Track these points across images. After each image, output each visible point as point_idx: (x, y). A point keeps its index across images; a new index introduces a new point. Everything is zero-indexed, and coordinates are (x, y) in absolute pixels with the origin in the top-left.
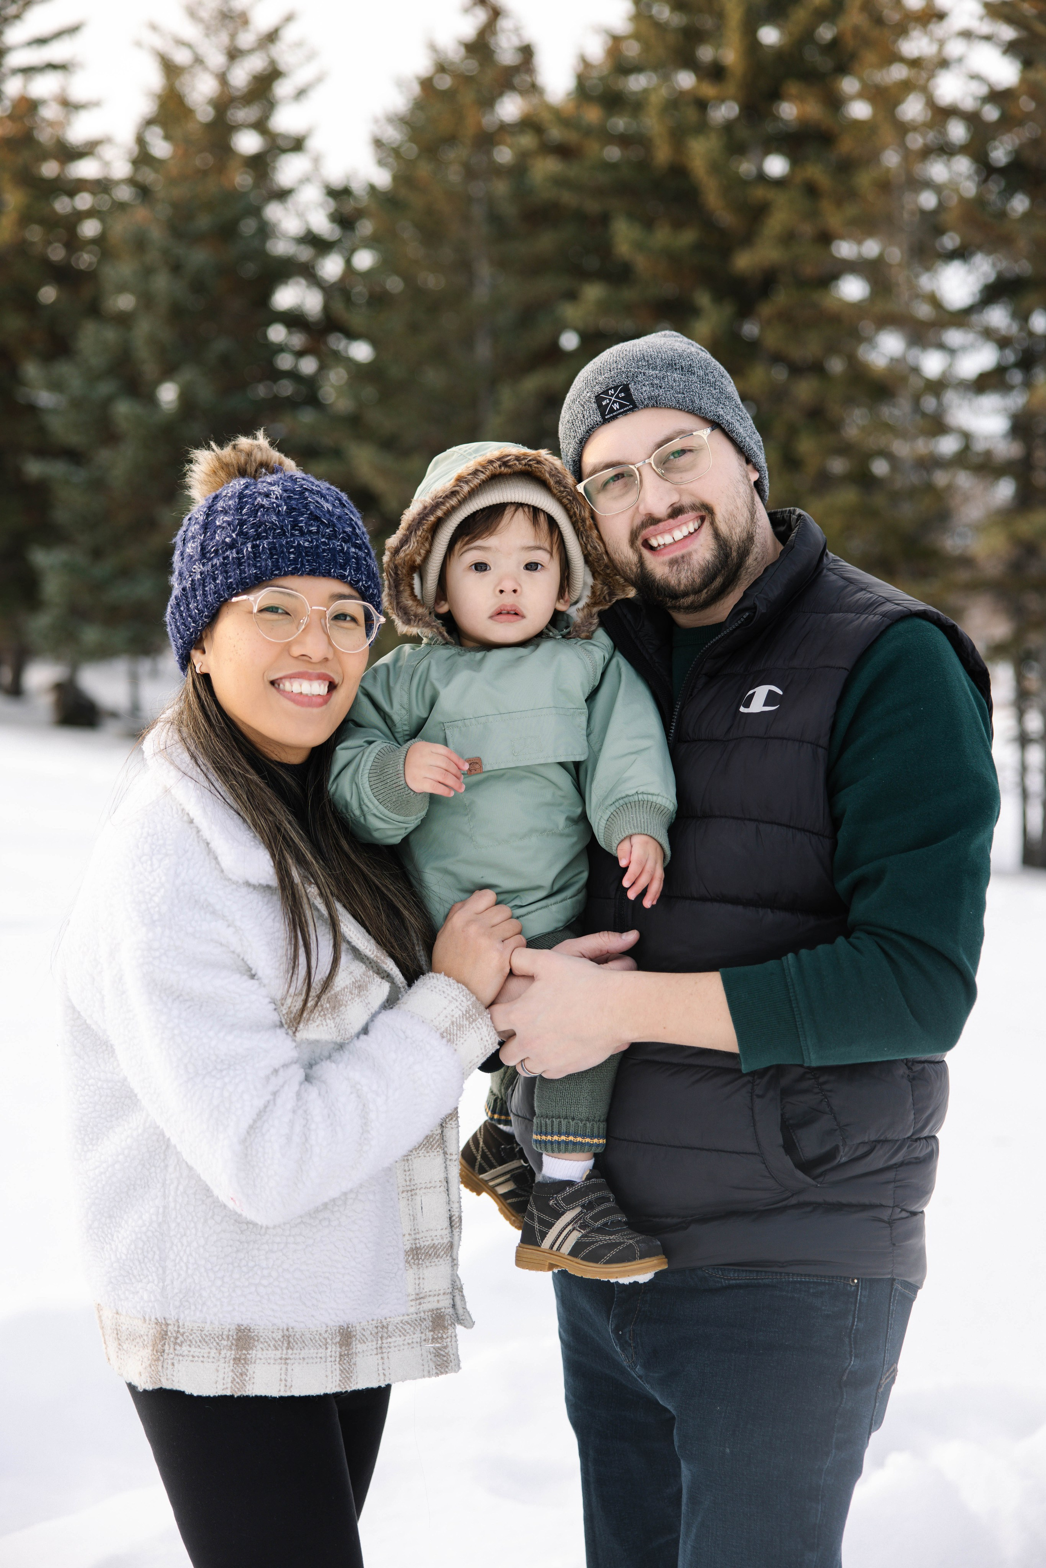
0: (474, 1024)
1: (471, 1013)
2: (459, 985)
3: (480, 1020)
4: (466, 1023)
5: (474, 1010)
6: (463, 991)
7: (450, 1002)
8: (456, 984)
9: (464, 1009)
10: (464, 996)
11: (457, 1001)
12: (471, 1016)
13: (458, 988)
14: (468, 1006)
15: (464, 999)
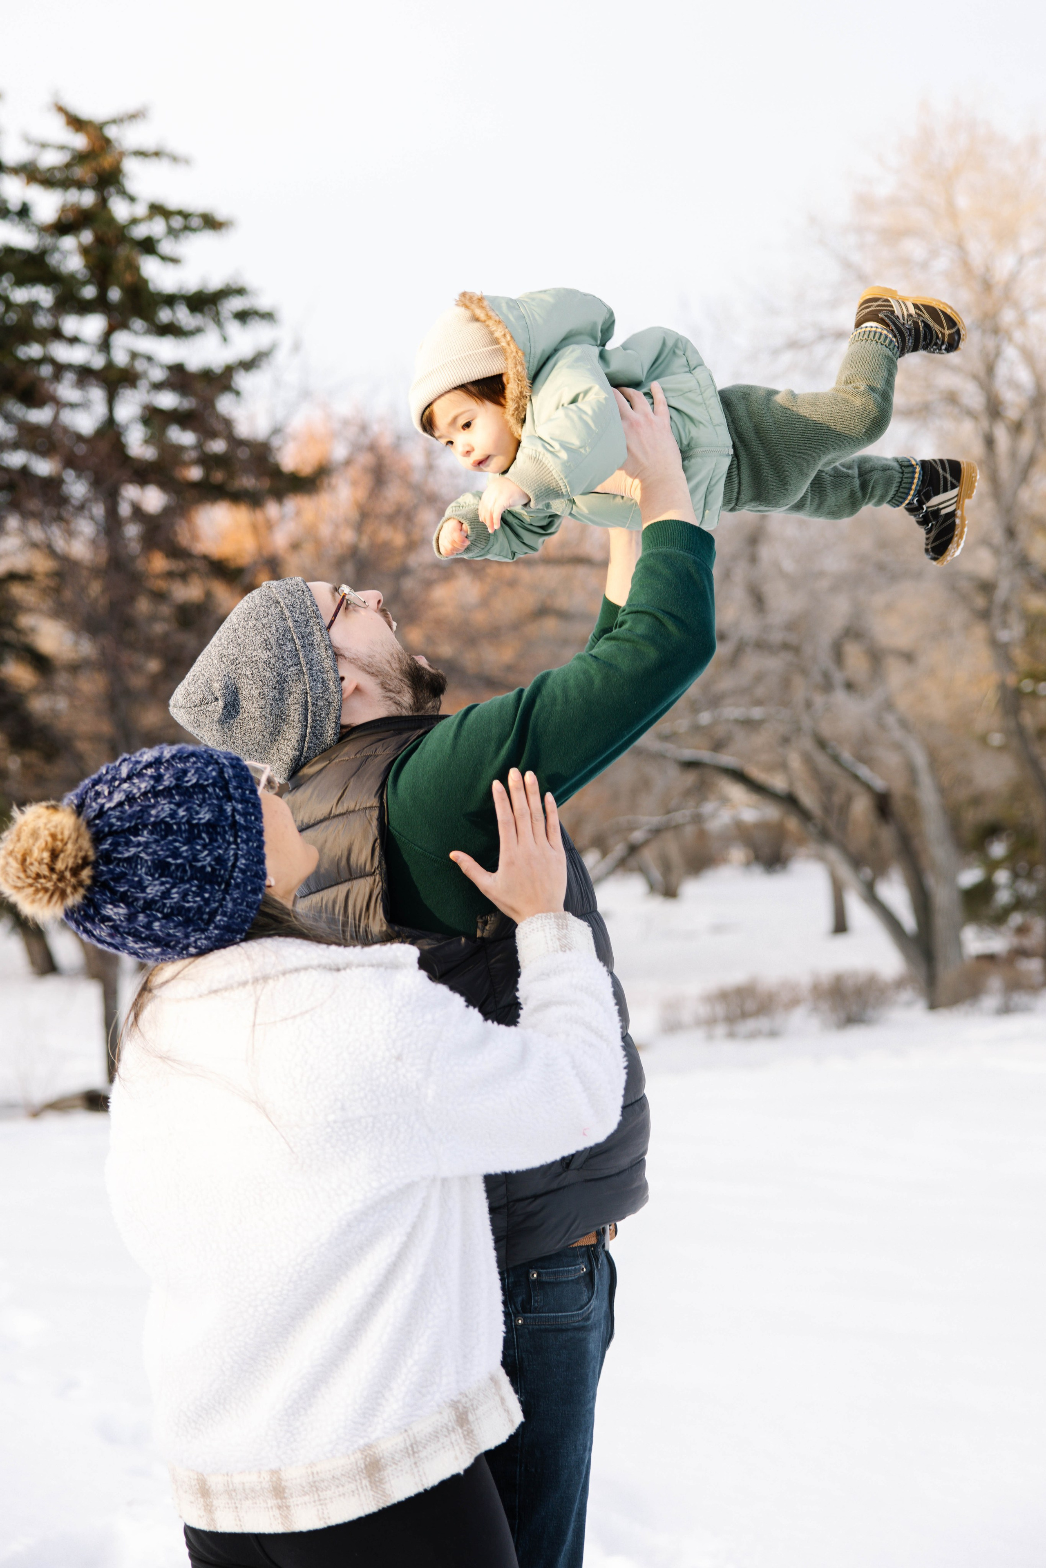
0: (569, 927)
1: (560, 924)
2: (536, 916)
3: (569, 922)
4: (565, 931)
5: (560, 920)
6: (542, 917)
7: (544, 930)
8: (534, 919)
9: (555, 926)
10: (546, 919)
11: (545, 926)
12: (562, 925)
13: (538, 919)
14: (555, 922)
15: (548, 920)
